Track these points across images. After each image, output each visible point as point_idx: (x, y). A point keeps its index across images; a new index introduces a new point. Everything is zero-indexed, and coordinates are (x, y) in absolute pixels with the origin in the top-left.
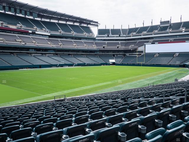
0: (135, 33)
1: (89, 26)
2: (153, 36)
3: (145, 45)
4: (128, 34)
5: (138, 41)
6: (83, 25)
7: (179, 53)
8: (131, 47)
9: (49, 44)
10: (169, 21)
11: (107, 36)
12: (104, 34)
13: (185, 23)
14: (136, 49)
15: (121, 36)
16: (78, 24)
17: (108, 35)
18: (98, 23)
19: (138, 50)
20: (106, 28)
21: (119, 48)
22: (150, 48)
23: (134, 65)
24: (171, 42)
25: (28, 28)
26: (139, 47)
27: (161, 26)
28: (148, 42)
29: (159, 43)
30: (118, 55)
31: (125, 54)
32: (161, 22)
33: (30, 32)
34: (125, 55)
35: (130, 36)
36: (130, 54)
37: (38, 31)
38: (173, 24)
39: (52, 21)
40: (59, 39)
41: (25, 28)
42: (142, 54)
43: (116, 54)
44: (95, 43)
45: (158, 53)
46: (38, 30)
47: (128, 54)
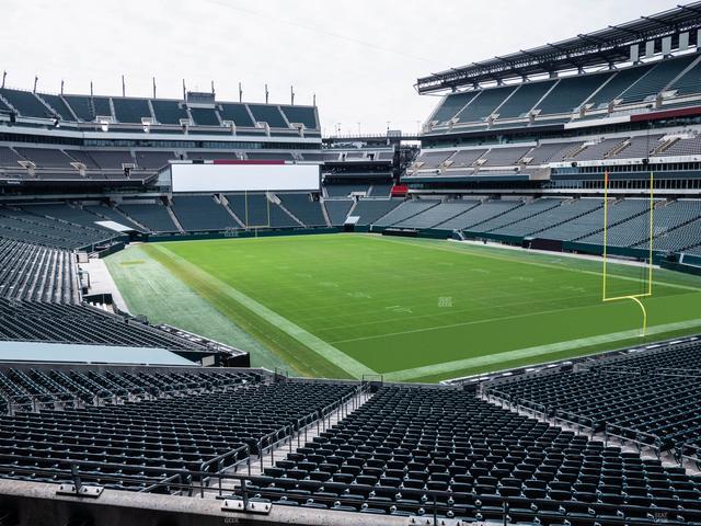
0: (111, 120)
2: (187, 137)
3: (171, 165)
14: (154, 179)
17: (13, 120)
19: (157, 184)
26: (160, 172)
27: (190, 105)
28: (171, 155)
29: (216, 163)
31: (108, 195)
34: (107, 200)
35: (95, 127)
36: (124, 198)
38: (224, 105)
47: (117, 197)
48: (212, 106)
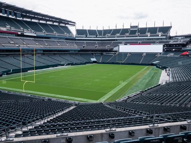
0: (109, 35)
1: (67, 25)
2: (125, 38)
3: (119, 45)
4: (104, 35)
5: (113, 42)
6: (61, 25)
7: (146, 53)
8: (107, 47)
9: (37, 45)
10: (137, 26)
11: (85, 36)
12: (83, 35)
13: (149, 28)
15: (97, 36)
16: (57, 24)
18: (75, 23)
19: (113, 50)
20: (84, 29)
21: (97, 47)
22: (123, 49)
23: (113, 63)
24: (140, 44)
25: (16, 30)
26: (114, 47)
27: (131, 29)
28: (121, 43)
29: (130, 45)
30: (96, 54)
31: (103, 53)
32: (131, 27)
33: (19, 33)
35: (105, 37)
36: (106, 53)
37: (26, 33)
38: (140, 28)
39: (33, 20)
40: (44, 40)
41: (13, 30)
42: (117, 53)
43: (95, 53)
44: (75, 42)
45: (130, 53)
46: (25, 31)
48: (137, 29)
